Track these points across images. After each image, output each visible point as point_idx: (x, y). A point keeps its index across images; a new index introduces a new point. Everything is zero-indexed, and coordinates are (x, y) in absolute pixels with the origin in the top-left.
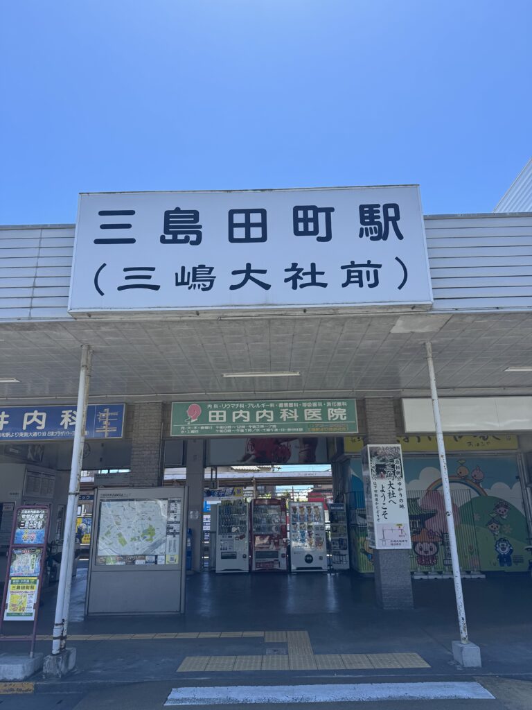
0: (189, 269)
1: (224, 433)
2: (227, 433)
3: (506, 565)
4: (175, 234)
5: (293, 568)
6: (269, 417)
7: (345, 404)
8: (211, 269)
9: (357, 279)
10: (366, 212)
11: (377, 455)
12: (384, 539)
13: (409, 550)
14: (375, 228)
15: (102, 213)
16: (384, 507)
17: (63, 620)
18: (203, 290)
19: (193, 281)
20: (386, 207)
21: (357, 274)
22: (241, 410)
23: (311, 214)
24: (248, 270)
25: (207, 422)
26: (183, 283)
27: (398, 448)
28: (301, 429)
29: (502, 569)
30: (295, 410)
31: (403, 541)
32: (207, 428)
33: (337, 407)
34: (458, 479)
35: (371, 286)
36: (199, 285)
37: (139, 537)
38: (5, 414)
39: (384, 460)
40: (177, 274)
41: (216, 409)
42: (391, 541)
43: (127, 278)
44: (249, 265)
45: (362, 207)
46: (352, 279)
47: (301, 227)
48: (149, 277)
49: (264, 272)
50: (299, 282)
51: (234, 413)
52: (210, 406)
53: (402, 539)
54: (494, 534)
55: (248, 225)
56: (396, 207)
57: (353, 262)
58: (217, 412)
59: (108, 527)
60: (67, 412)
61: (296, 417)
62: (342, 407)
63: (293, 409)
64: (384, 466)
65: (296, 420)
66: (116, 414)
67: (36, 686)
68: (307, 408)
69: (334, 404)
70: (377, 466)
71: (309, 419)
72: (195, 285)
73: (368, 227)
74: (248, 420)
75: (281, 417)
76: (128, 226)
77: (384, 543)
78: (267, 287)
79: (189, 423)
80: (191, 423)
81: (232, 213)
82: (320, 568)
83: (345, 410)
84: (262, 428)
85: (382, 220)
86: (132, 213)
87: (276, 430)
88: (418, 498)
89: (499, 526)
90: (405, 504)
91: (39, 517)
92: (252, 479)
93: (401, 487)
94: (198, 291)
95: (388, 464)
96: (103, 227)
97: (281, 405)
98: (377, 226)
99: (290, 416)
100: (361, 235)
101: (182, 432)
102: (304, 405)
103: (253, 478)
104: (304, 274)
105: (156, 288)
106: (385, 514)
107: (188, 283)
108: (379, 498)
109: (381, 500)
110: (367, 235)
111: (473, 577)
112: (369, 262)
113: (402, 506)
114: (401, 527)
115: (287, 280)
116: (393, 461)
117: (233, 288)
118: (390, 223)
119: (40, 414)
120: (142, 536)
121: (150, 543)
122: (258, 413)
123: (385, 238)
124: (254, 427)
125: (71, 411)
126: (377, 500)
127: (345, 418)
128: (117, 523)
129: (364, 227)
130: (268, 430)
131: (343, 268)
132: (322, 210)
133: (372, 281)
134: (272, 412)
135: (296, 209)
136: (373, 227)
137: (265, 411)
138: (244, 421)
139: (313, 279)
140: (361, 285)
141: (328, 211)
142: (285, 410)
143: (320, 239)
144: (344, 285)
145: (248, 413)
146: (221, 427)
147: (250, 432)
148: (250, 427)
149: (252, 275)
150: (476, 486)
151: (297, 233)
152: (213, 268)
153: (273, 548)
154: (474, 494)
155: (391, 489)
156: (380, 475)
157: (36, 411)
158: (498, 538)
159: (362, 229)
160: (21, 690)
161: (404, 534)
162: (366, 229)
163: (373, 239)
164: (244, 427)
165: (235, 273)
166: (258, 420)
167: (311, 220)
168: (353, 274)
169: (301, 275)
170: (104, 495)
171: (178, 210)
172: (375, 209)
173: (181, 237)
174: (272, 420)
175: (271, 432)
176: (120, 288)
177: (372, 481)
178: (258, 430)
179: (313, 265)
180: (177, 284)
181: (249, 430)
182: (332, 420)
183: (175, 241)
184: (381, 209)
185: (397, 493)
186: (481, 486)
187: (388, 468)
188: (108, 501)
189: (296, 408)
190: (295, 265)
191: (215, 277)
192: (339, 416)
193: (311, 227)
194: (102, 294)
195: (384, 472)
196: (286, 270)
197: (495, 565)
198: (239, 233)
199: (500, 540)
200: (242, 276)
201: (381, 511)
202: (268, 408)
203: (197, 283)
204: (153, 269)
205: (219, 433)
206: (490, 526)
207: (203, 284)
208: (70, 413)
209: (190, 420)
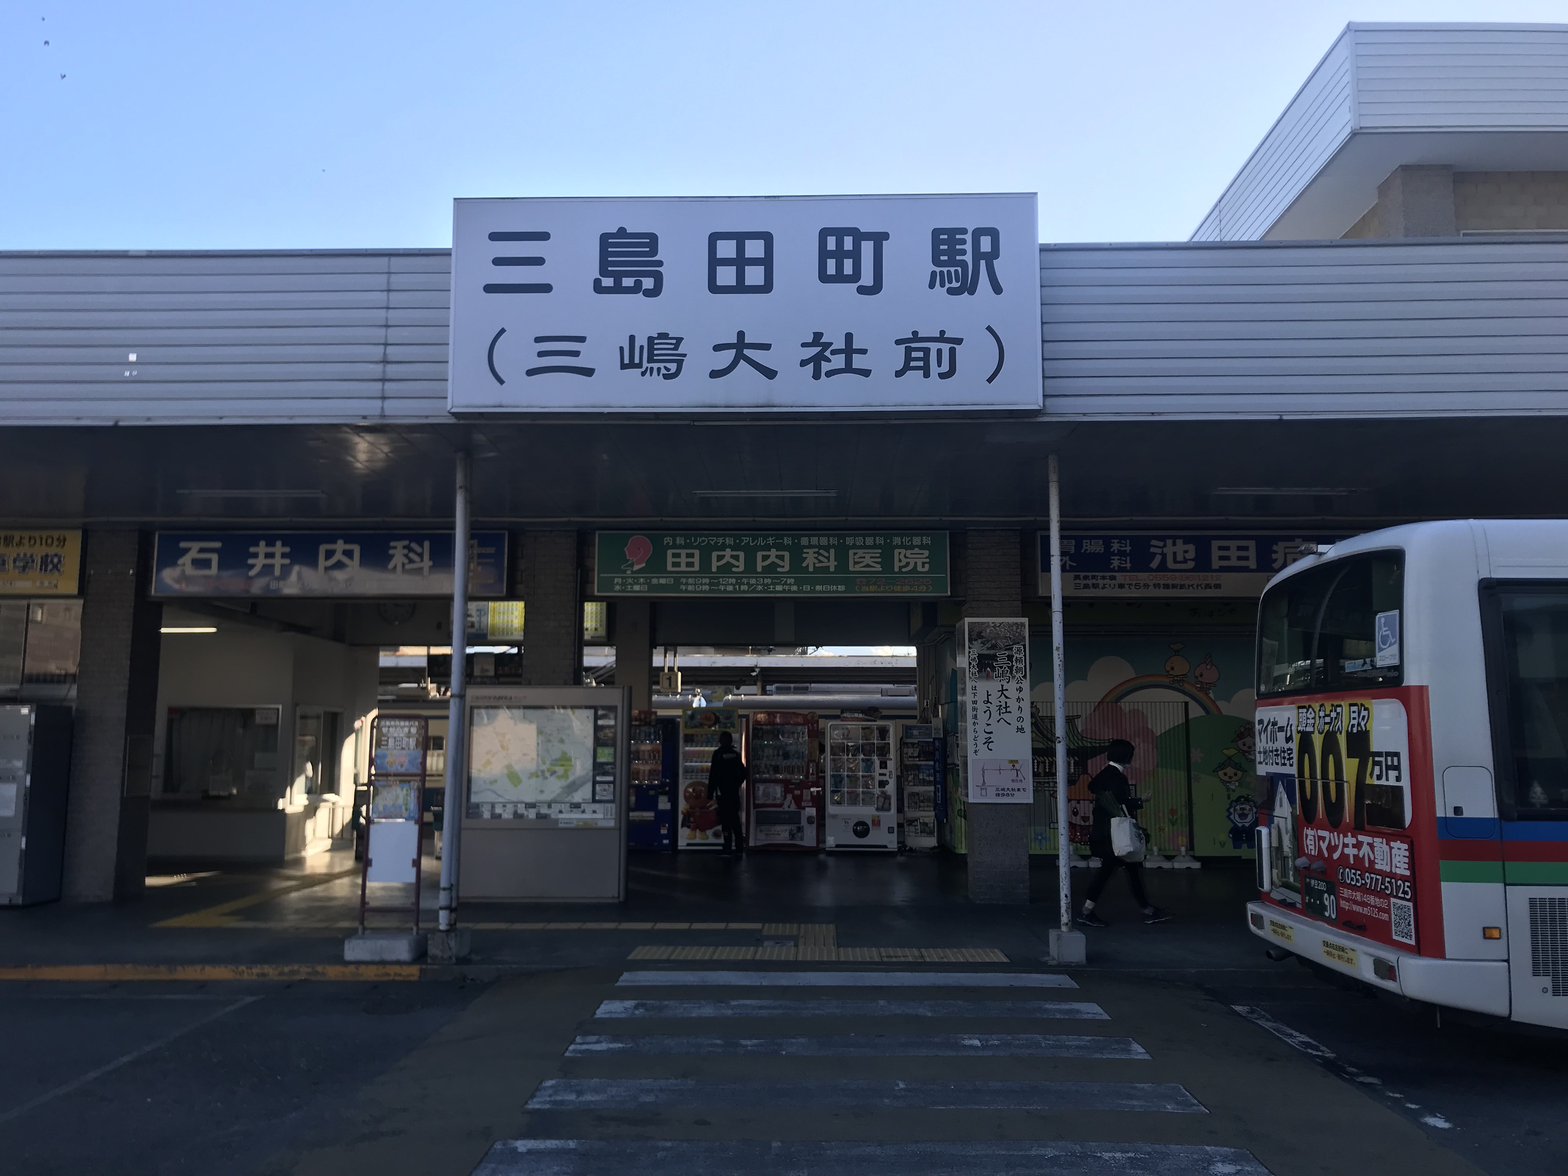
0: (641, 341)
1: (695, 592)
2: (701, 592)
3: (1245, 846)
4: (618, 277)
5: (831, 841)
6: (781, 563)
7: (927, 540)
8: (679, 340)
9: (921, 364)
10: (944, 242)
11: (982, 637)
12: (983, 787)
13: (1030, 804)
14: (956, 272)
15: (495, 237)
16: (988, 729)
17: (452, 885)
18: (666, 377)
19: (648, 362)
20: (978, 233)
21: (920, 354)
22: (728, 550)
23: (848, 243)
24: (740, 344)
25: (663, 570)
26: (632, 365)
27: (1023, 625)
28: (841, 588)
29: (1237, 853)
30: (832, 551)
31: (1019, 790)
32: (663, 581)
33: (912, 547)
34: (1166, 681)
35: (942, 376)
36: (659, 369)
37: (543, 772)
38: (283, 545)
39: (994, 647)
40: (622, 349)
41: (681, 547)
42: (997, 789)
43: (541, 354)
44: (741, 335)
45: (936, 233)
46: (913, 364)
47: (831, 267)
48: (576, 354)
49: (766, 347)
50: (825, 367)
51: (715, 554)
52: (668, 540)
53: (1016, 786)
54: (1228, 789)
55: (741, 262)
56: (994, 233)
57: (915, 333)
58: (683, 552)
59: (487, 753)
60: (400, 544)
61: (832, 564)
62: (922, 547)
63: (827, 548)
64: (994, 657)
65: (832, 569)
66: (492, 550)
67: (421, 970)
68: (855, 547)
69: (906, 539)
70: (980, 656)
71: (858, 568)
72: (652, 369)
73: (945, 270)
74: (741, 569)
75: (804, 565)
76: (539, 261)
77: (984, 792)
78: (770, 374)
79: (629, 572)
80: (633, 572)
81: (714, 238)
82: (886, 847)
83: (926, 553)
84: (767, 585)
85: (968, 258)
86: (544, 236)
87: (795, 588)
88: (1078, 717)
89: (1240, 773)
90: (1027, 725)
91: (409, 731)
92: (752, 669)
93: (1021, 695)
94: (659, 379)
95: (1001, 655)
96: (498, 262)
97: (804, 541)
98: (959, 269)
99: (820, 561)
100: (932, 285)
101: (618, 588)
102: (849, 541)
103: (756, 666)
104: (834, 352)
105: (588, 372)
106: (988, 742)
107: (640, 365)
108: (980, 713)
109: (982, 718)
110: (942, 285)
111: (1177, 865)
112: (942, 332)
113: (1021, 730)
114: (1017, 766)
115: (803, 363)
116: (1011, 649)
117: (714, 374)
118: (983, 263)
119: (349, 547)
120: (548, 770)
121: (563, 783)
122: (760, 554)
123: (972, 291)
124: (753, 581)
125: (406, 543)
126: (975, 717)
127: (927, 566)
128: (502, 747)
129: (938, 270)
130: (779, 588)
131: (898, 342)
132: (868, 236)
133: (945, 367)
134: (787, 554)
135: (824, 234)
136: (952, 269)
137: (773, 552)
138: (734, 569)
139: (849, 361)
140: (927, 375)
141: (879, 238)
142: (811, 551)
143: (862, 290)
144: (899, 374)
145: (742, 555)
146: (690, 581)
147: (744, 592)
148: (745, 581)
149: (746, 352)
150: (1200, 695)
151: (824, 278)
152: (682, 339)
153: (789, 805)
154: (1196, 711)
155: (1003, 698)
156: (984, 674)
157: (340, 542)
158: (1234, 797)
159: (934, 274)
160: (400, 975)
161: (1020, 777)
162: (942, 272)
163: (951, 291)
164: (734, 581)
165: (718, 348)
166: (759, 569)
167: (848, 255)
168: (914, 354)
169: (827, 353)
170: (477, 698)
171: (622, 232)
172: (958, 237)
173: (628, 282)
174: (787, 569)
175: (784, 591)
176: (531, 373)
177: (969, 684)
178: (760, 588)
179: (849, 337)
180: (624, 366)
181: (742, 588)
182: (900, 572)
183: (618, 289)
184: (968, 237)
185: (1013, 705)
186: (1212, 695)
187: (1002, 660)
188: (487, 707)
189: (834, 546)
190: (818, 336)
191: (685, 355)
192: (916, 563)
193: (848, 267)
194: (501, 382)
195: (993, 669)
196: (804, 345)
197: (1223, 845)
198: (726, 276)
199: (1238, 800)
200: (731, 354)
201: (982, 737)
202: (780, 547)
203: (655, 366)
204: (582, 339)
205: (686, 591)
206: (1221, 773)
207: (665, 367)
208: (404, 547)
209: (632, 565)
